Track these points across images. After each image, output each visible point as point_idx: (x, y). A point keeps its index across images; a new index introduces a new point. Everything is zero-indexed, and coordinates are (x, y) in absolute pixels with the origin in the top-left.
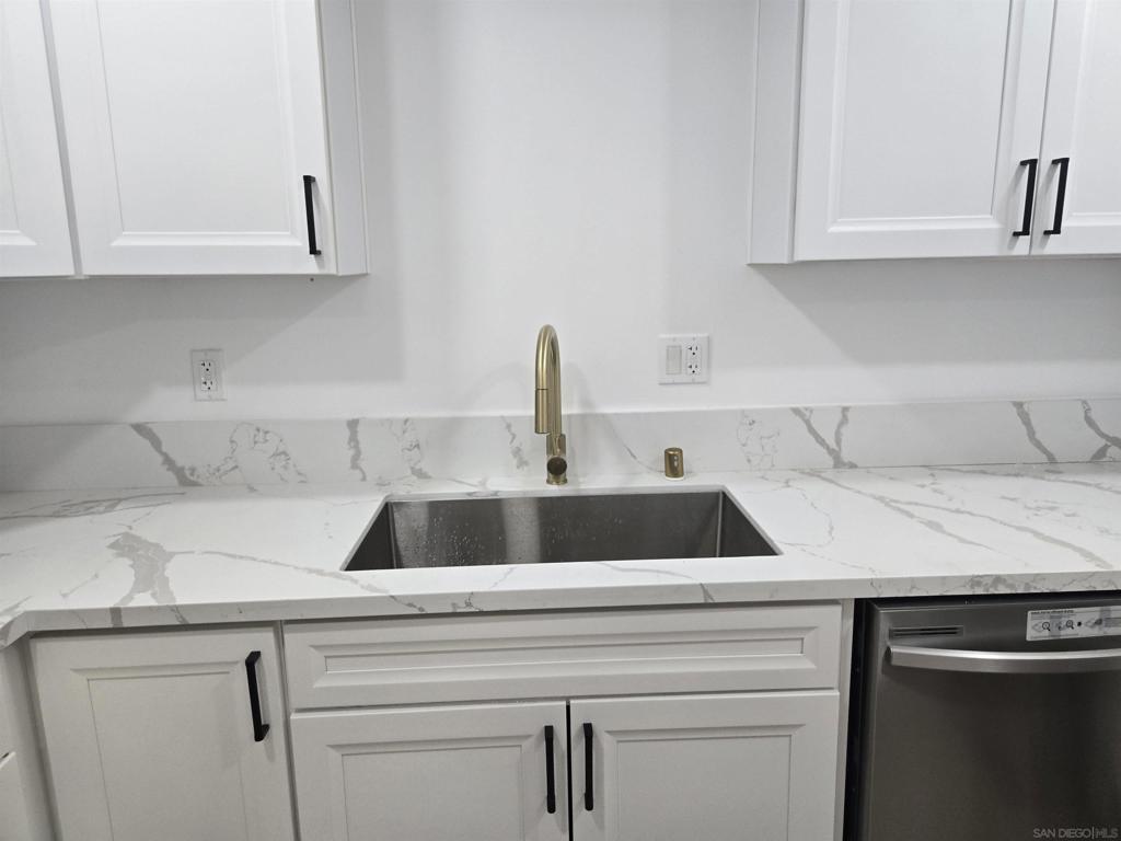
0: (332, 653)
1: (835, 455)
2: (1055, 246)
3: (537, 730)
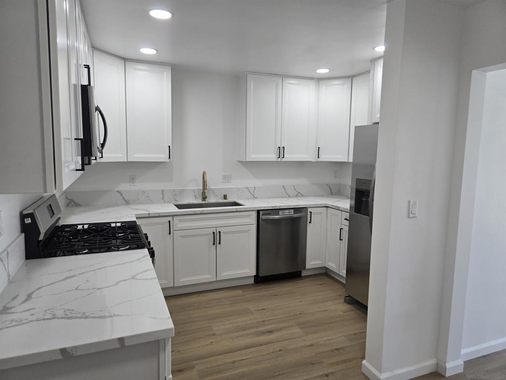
0: (181, 221)
1: (253, 195)
2: (284, 160)
3: (212, 232)
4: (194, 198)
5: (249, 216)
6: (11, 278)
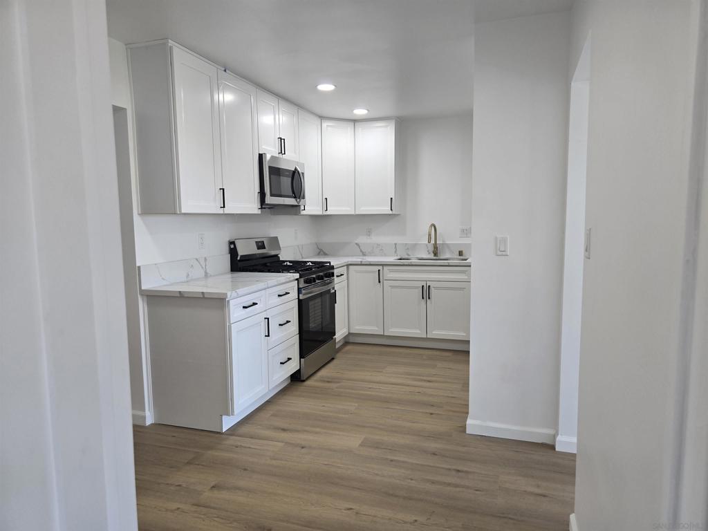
0: (391, 271)
3: (421, 286)
4: (428, 253)
5: (463, 272)
6: (209, 275)
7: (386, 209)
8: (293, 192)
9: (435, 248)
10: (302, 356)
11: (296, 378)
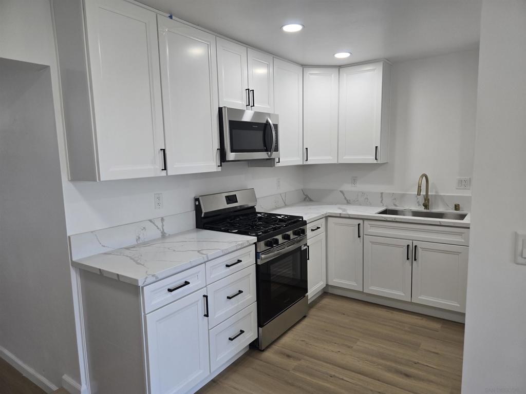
0: (372, 226)
3: (406, 245)
4: (417, 204)
5: (460, 234)
6: (167, 235)
7: (370, 159)
8: (265, 145)
9: (425, 200)
10: (260, 324)
11: (255, 347)
